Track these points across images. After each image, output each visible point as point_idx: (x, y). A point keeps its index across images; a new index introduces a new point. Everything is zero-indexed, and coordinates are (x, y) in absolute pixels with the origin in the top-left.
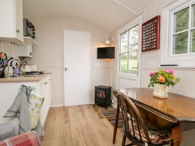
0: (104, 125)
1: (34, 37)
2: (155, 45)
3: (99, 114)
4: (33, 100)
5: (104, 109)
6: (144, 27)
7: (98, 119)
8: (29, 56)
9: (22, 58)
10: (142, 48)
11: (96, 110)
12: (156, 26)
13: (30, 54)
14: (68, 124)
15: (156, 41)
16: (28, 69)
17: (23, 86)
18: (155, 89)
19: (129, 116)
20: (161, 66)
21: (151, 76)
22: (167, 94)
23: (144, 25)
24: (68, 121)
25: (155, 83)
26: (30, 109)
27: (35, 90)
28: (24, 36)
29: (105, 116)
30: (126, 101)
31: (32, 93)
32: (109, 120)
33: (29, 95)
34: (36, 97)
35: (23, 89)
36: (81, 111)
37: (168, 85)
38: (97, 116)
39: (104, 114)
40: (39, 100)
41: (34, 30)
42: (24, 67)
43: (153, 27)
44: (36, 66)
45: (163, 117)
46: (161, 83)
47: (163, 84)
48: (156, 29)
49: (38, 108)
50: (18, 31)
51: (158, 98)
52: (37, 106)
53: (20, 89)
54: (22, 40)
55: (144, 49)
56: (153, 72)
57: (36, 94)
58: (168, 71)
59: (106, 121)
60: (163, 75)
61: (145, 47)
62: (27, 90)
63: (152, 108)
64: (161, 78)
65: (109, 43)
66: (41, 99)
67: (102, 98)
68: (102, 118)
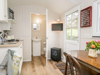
0: (58, 73)
1: (13, 18)
2: (89, 24)
3: (54, 66)
4: (15, 58)
5: (57, 63)
6: (82, 12)
7: (53, 69)
8: (9, 29)
9: (5, 31)
10: (81, 25)
11: (52, 63)
12: (90, 12)
13: (11, 28)
14: (35, 73)
15: (90, 22)
16: (9, 38)
17: (9, 50)
18: (89, 52)
19: (74, 68)
20: (93, 37)
21: (87, 44)
22: (97, 55)
23: (81, 11)
24: (35, 70)
25: (90, 48)
26: (13, 64)
27: (16, 52)
28: (8, 18)
29: (58, 67)
30: (72, 59)
31: (15, 54)
32: (60, 70)
33: (13, 55)
34: (17, 57)
35: (9, 52)
36: (42, 64)
37: (97, 50)
38: (52, 67)
39: (57, 66)
40: (19, 59)
41: (13, 14)
42: (7, 37)
43: (88, 13)
44: (14, 36)
45: (95, 70)
46: (93, 49)
47: (94, 49)
48: (89, 14)
49: (18, 63)
50: (5, 16)
51: (91, 57)
52: (17, 62)
53: (7, 52)
54: (7, 21)
55: (82, 26)
56: (88, 42)
57: (17, 55)
58: (97, 41)
59: (58, 70)
60: (94, 44)
61: (83, 25)
62: (11, 53)
63: (88, 64)
64: (93, 46)
65: (59, 21)
66: (20, 58)
67: (55, 55)
68: (56, 69)
